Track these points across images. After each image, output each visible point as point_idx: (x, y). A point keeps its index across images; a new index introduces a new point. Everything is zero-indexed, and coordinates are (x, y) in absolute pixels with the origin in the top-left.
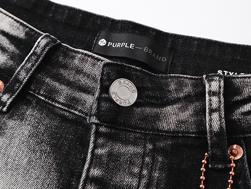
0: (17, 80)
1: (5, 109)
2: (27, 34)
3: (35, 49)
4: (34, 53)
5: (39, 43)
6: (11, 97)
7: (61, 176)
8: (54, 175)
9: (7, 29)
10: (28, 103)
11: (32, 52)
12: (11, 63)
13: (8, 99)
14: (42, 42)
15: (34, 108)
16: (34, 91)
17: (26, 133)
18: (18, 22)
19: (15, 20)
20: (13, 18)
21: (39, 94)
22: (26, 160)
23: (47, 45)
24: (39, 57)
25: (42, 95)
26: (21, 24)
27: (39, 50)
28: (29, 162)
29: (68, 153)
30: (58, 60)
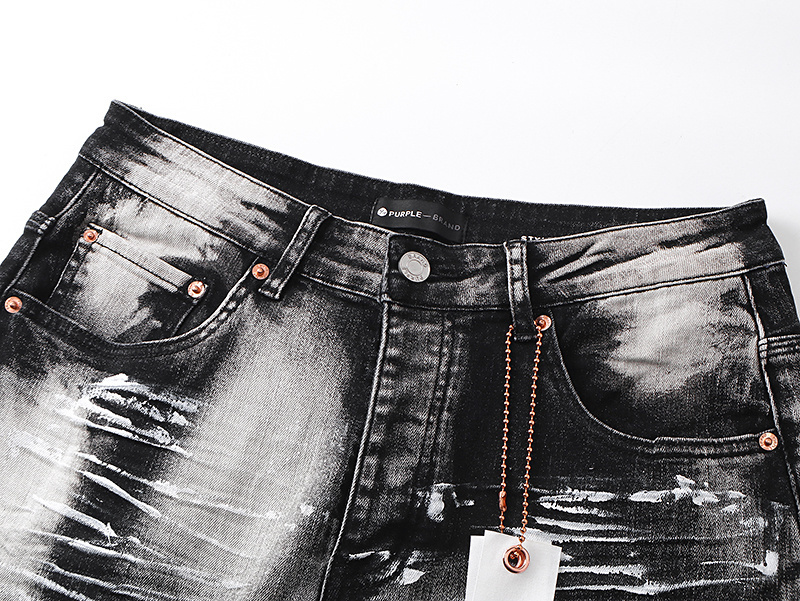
0: (287, 262)
1: (277, 296)
2: (289, 207)
3: (304, 224)
4: (303, 230)
5: (307, 217)
6: (282, 282)
7: (353, 362)
8: (345, 361)
9: (263, 202)
10: (303, 288)
11: (300, 228)
12: (275, 243)
13: (279, 285)
14: (311, 216)
15: (311, 292)
16: (308, 274)
17: (307, 320)
18: (276, 193)
19: (271, 191)
20: (268, 189)
21: (314, 276)
22: (312, 347)
23: (318, 218)
24: (310, 233)
25: (318, 278)
26: (280, 195)
27: (308, 226)
28: (316, 350)
29: (358, 338)
30: (333, 236)
